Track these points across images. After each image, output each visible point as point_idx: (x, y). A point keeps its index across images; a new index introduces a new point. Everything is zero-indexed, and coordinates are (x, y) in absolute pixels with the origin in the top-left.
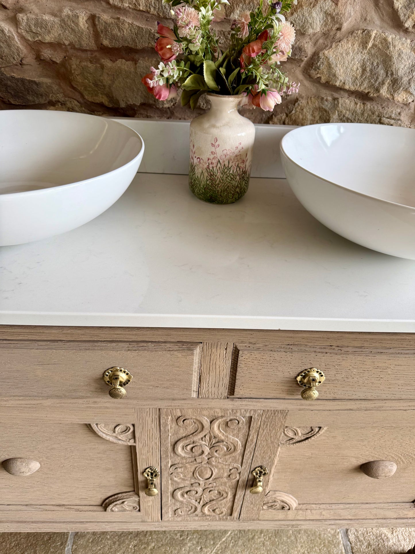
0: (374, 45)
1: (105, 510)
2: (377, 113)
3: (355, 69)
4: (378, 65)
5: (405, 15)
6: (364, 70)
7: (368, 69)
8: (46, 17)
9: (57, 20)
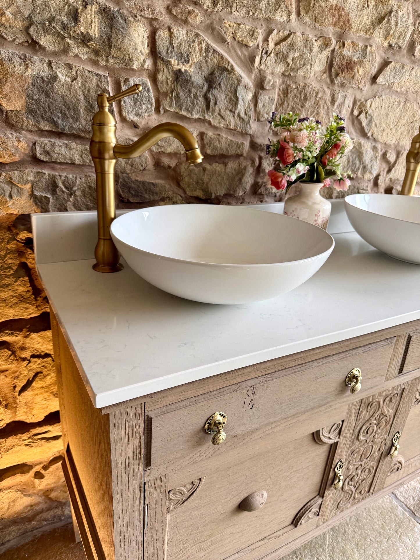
1: (296, 527)
2: (356, 187)
3: (344, 161)
4: (355, 158)
5: (368, 130)
6: (349, 162)
7: (351, 161)
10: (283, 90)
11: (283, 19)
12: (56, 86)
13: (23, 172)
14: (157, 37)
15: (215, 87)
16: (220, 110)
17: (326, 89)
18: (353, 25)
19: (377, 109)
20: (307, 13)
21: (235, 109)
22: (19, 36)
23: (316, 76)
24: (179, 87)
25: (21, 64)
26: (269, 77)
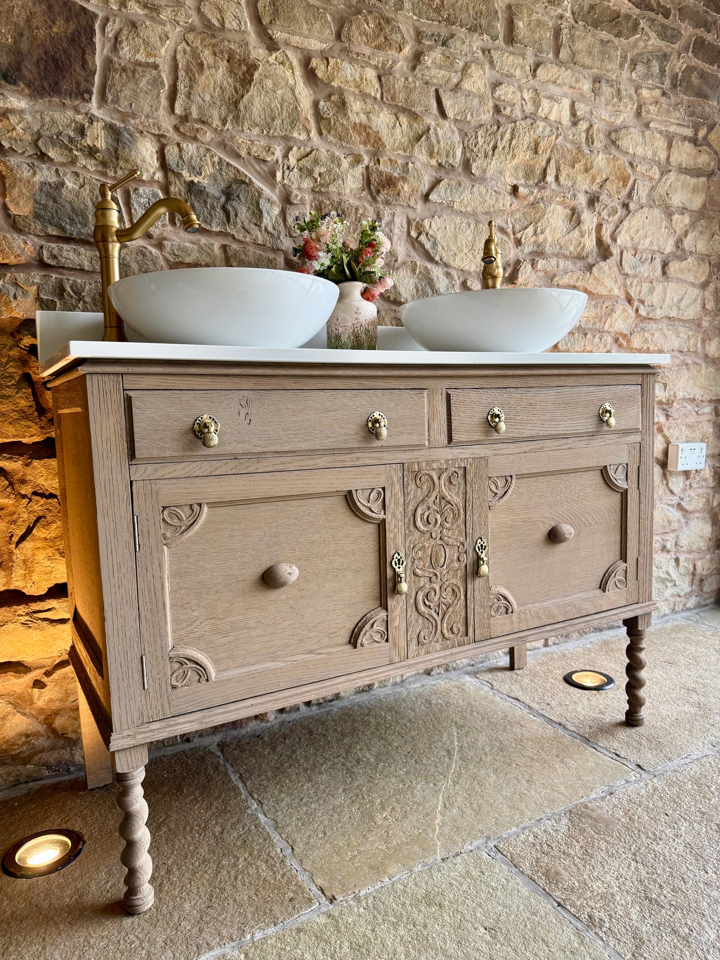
0: (420, 272)
1: (355, 647)
3: (411, 288)
4: (425, 285)
5: (434, 253)
6: (417, 290)
7: (420, 289)
8: (187, 244)
9: (195, 247)
10: (316, 206)
11: (303, 137)
12: (64, 192)
13: (29, 274)
14: (166, 151)
15: (234, 199)
16: (242, 223)
17: (368, 206)
18: (387, 143)
19: (440, 231)
20: (329, 132)
21: (261, 222)
22: (28, 149)
23: (353, 193)
24: (193, 197)
25: (29, 171)
26: (295, 192)
